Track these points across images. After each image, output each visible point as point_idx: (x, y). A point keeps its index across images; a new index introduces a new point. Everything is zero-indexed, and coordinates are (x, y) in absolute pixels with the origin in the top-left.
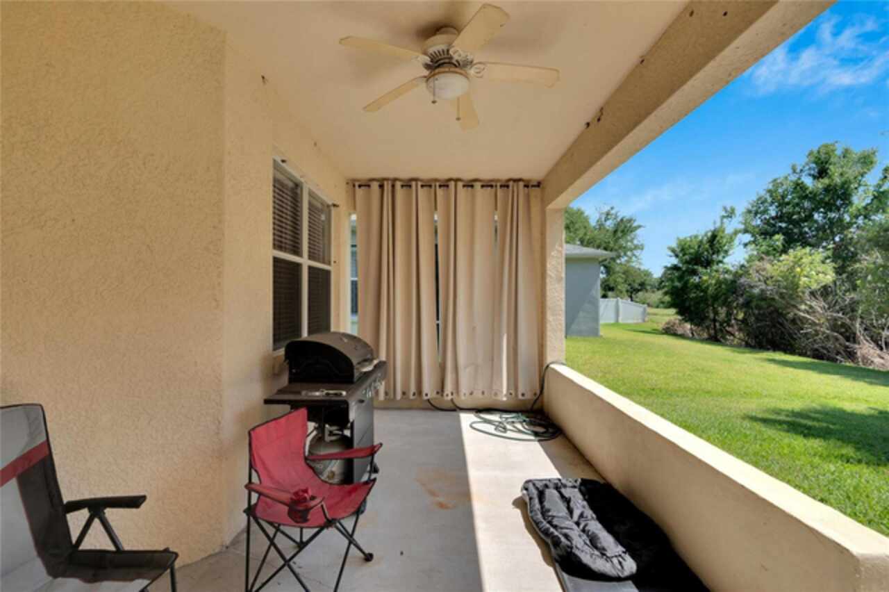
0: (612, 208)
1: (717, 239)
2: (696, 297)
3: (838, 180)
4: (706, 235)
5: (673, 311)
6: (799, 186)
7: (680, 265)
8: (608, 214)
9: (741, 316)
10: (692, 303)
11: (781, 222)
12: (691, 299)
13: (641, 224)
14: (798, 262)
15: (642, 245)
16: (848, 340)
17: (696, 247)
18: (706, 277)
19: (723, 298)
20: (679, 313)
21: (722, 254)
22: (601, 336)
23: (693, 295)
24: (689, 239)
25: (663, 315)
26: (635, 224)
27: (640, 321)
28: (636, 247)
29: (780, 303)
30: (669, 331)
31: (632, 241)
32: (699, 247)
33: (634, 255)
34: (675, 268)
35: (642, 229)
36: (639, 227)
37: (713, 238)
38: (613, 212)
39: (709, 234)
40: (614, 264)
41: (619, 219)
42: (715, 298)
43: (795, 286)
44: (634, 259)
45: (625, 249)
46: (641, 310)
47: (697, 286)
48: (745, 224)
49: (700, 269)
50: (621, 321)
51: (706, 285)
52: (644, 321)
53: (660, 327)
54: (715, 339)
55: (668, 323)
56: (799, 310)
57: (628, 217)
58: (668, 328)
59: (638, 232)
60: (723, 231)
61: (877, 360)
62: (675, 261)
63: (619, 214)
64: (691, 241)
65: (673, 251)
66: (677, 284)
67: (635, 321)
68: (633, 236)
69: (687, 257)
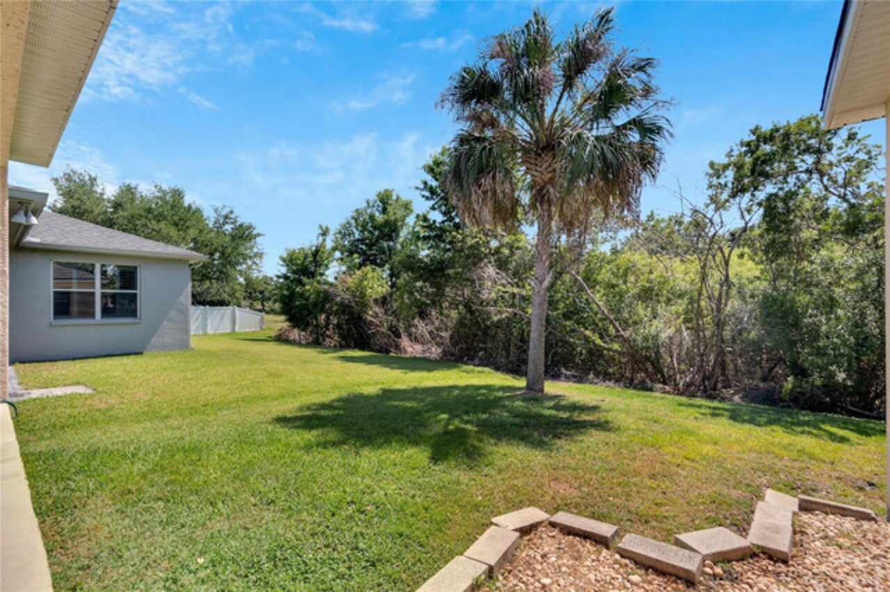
0: (232, 212)
1: (320, 253)
2: (300, 305)
3: (393, 218)
4: (310, 249)
5: (283, 318)
6: (372, 217)
7: (289, 274)
8: (226, 217)
9: (335, 321)
10: (297, 310)
11: (362, 244)
12: (296, 307)
13: (261, 232)
14: (364, 277)
15: (262, 254)
16: (396, 336)
17: (302, 259)
18: (310, 287)
19: (320, 305)
20: (289, 320)
21: (323, 268)
22: (193, 349)
23: (298, 303)
24: (297, 251)
25: (276, 322)
26: (255, 232)
27: (258, 329)
28: (256, 255)
29: (356, 308)
30: (281, 339)
31: (251, 248)
32: (305, 259)
33: (255, 263)
34: (286, 277)
35: (261, 237)
36: (259, 235)
37: (316, 253)
38: (233, 216)
39: (314, 248)
40: (232, 270)
41: (238, 224)
42: (315, 305)
43: (363, 295)
44: (254, 267)
45: (245, 257)
46: (259, 318)
47: (302, 295)
48: (335, 243)
49: (305, 280)
50: (237, 330)
51: (308, 294)
52: (261, 328)
53: (273, 334)
54: (316, 343)
55: (281, 330)
56: (368, 314)
57: (247, 224)
58: (280, 335)
59: (258, 239)
60: (324, 247)
61: (410, 349)
62: (284, 270)
63: (238, 219)
64: (299, 253)
65: (284, 260)
66: (286, 292)
67: (253, 330)
68: (252, 244)
69: (295, 268)
